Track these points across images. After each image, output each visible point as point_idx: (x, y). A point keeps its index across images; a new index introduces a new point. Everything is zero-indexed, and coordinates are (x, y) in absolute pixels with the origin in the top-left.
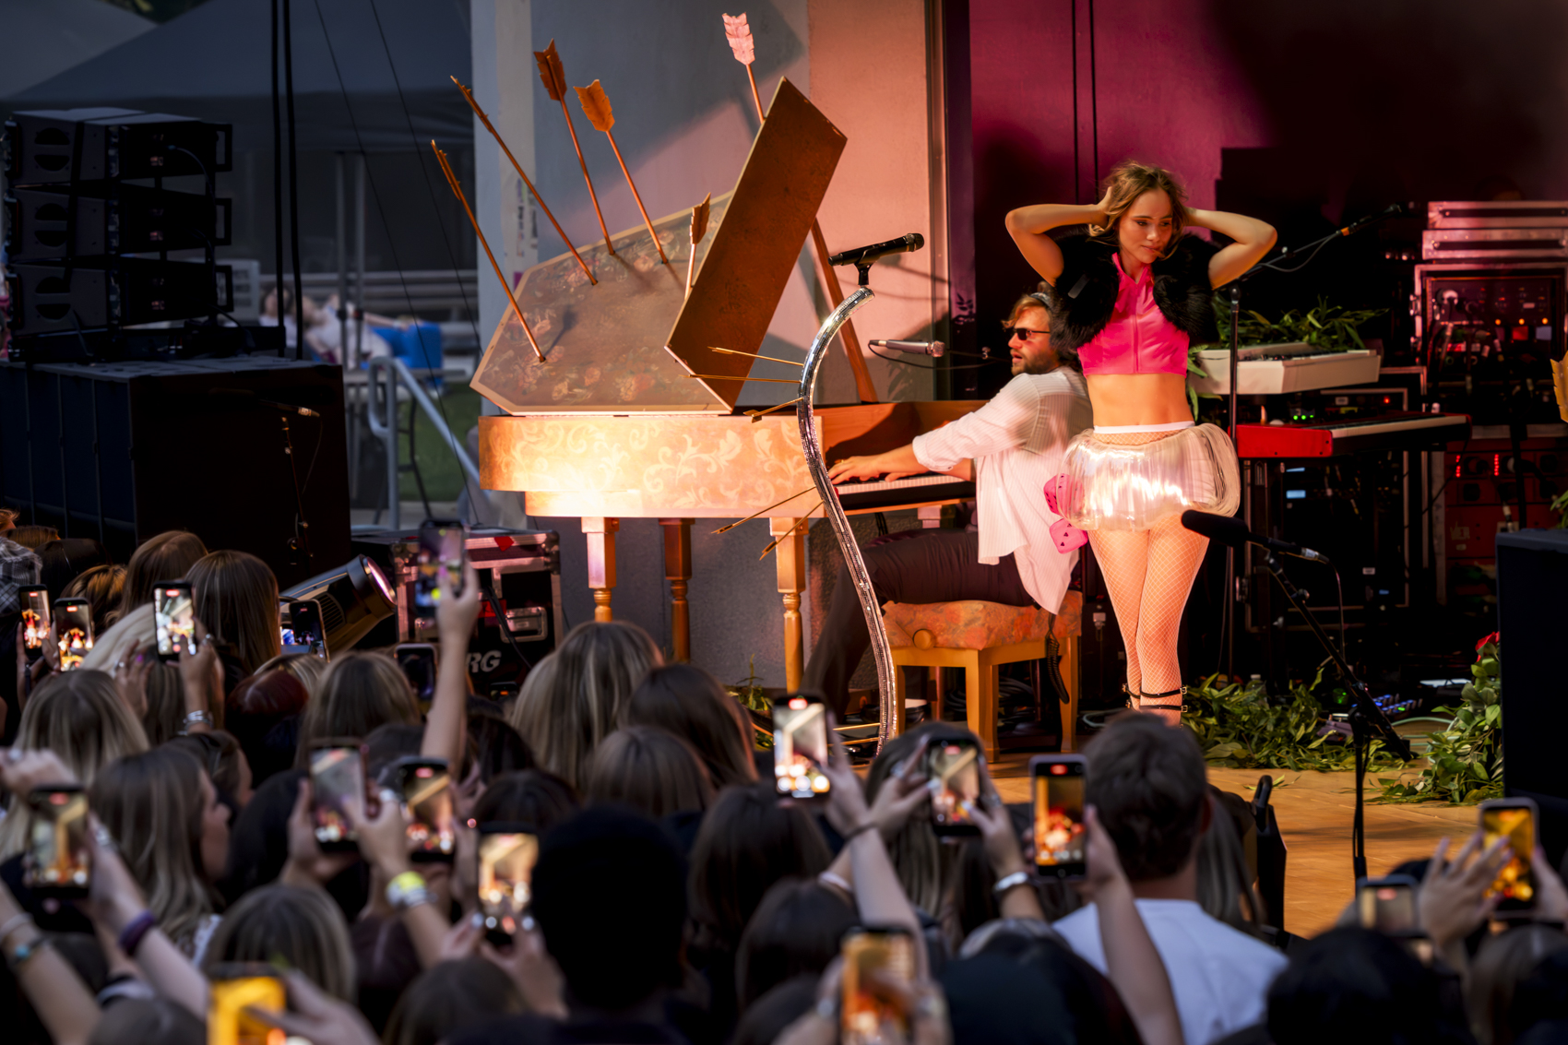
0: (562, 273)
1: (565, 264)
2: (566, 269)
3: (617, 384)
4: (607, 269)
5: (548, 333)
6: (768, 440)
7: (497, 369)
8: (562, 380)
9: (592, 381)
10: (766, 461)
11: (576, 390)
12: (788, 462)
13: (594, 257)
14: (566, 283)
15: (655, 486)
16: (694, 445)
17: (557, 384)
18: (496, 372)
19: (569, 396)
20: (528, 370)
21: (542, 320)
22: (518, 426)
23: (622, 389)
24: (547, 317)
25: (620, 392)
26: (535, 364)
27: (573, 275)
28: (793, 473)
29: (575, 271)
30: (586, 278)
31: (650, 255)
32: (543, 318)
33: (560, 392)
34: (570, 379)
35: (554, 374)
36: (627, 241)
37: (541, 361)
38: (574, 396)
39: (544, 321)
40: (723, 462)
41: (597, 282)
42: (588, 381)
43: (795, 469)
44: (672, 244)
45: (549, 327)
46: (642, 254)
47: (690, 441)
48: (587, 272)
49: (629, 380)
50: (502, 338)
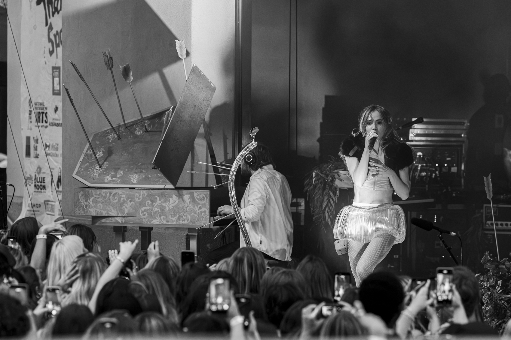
0: (106, 135)
1: (107, 132)
2: (108, 133)
3: (130, 177)
4: (124, 134)
5: (102, 157)
6: (188, 199)
7: (83, 170)
8: (108, 175)
9: (120, 175)
10: (188, 207)
11: (114, 179)
12: (196, 207)
13: (119, 129)
14: (108, 138)
15: (144, 215)
16: (160, 200)
17: (106, 176)
18: (82, 171)
19: (111, 181)
20: (95, 170)
21: (99, 152)
22: (91, 191)
23: (132, 179)
24: (101, 151)
25: (131, 179)
26: (97, 169)
27: (111, 136)
28: (198, 211)
29: (111, 134)
30: (116, 137)
31: (141, 129)
32: (100, 152)
33: (108, 179)
34: (111, 174)
35: (105, 172)
36: (131, 123)
37: (100, 168)
38: (113, 181)
39: (100, 153)
40: (171, 207)
41: (120, 138)
42: (118, 176)
43: (199, 210)
44: (149, 125)
45: (102, 155)
46: (137, 129)
47: (158, 198)
48: (117, 134)
49: (134, 175)
50: (84, 158)
